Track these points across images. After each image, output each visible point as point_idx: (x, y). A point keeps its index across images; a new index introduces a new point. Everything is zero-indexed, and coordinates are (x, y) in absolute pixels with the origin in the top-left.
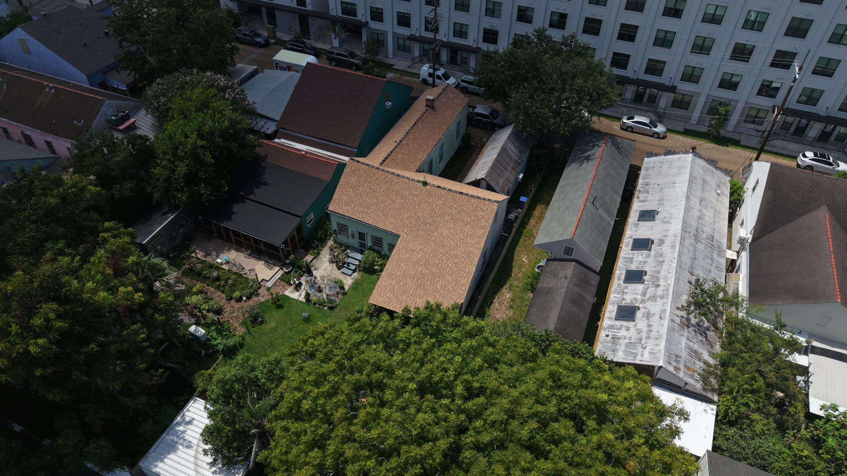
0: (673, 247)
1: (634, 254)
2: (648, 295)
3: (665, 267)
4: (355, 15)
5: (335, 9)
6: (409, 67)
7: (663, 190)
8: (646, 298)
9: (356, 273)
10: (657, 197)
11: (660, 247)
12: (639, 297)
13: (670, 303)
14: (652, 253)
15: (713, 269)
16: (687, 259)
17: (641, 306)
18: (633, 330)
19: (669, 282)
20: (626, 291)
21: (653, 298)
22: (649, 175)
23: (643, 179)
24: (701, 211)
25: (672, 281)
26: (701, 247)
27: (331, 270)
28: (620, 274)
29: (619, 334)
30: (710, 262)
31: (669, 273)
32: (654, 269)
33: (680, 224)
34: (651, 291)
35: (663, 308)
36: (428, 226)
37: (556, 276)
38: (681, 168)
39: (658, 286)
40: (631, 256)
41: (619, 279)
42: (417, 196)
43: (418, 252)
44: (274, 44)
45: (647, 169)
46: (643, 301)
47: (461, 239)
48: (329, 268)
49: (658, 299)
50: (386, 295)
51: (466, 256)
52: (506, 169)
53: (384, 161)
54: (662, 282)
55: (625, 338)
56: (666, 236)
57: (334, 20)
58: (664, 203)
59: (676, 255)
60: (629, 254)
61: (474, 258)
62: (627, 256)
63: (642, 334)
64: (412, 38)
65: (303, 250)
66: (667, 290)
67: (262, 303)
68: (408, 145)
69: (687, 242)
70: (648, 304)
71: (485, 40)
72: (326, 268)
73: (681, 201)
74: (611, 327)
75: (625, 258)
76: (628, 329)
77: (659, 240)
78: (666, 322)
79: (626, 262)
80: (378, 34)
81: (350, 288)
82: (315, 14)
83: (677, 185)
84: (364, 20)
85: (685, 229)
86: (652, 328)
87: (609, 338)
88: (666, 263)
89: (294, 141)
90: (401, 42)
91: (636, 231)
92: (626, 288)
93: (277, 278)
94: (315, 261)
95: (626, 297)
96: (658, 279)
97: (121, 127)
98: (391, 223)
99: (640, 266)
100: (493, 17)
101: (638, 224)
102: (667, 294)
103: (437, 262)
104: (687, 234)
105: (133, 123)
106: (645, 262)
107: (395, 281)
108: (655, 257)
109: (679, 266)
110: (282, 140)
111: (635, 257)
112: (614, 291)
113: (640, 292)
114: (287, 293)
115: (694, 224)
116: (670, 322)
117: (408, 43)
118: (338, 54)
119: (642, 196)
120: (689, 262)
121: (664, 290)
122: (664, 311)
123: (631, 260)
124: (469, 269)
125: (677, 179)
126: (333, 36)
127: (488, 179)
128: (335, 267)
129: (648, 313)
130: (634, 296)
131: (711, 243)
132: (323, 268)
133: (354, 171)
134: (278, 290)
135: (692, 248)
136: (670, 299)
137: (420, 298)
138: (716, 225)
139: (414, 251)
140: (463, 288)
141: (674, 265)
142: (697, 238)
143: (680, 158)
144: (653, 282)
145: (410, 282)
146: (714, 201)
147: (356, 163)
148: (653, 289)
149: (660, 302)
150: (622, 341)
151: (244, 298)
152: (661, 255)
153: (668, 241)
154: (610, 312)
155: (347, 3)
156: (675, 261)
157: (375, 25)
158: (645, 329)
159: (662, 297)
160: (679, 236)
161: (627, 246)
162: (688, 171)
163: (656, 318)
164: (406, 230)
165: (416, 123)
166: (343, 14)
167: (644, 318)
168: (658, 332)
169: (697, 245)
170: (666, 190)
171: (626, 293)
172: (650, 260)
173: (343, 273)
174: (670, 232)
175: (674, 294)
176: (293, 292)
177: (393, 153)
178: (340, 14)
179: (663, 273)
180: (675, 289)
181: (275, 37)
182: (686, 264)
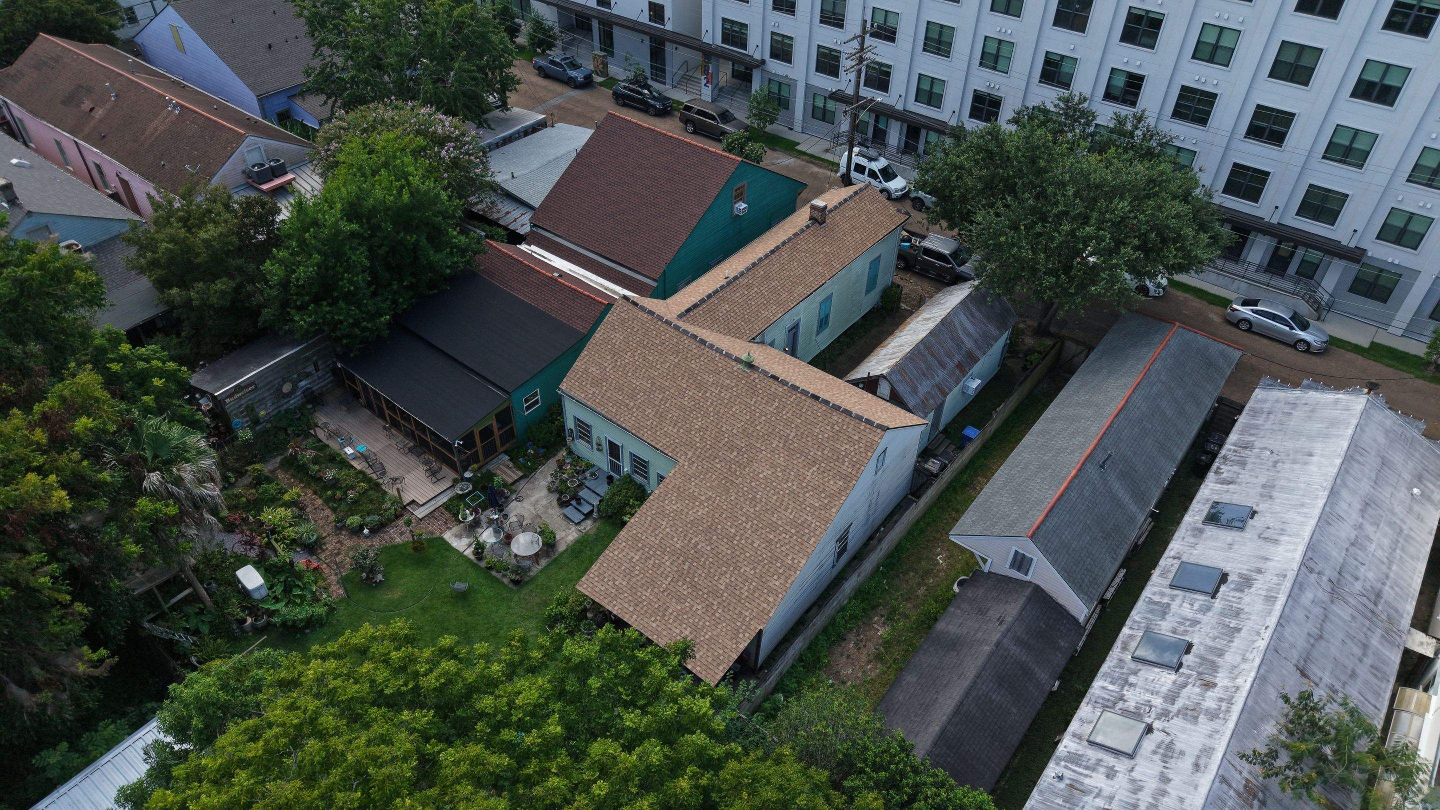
0: (1270, 599)
1: (1173, 598)
2: (1179, 704)
3: (1238, 642)
4: (744, 46)
5: (710, 31)
6: (827, 151)
7: (1279, 465)
8: (1174, 708)
9: (589, 522)
10: (1262, 480)
11: (1238, 594)
12: (1158, 701)
13: (1228, 733)
14: (1218, 604)
15: (1363, 671)
16: (1297, 636)
17: (1157, 725)
18: (1121, 780)
19: (1239, 681)
20: (1132, 679)
21: (1192, 714)
22: (1256, 427)
23: (1242, 433)
24: (1360, 527)
25: (1246, 682)
26: (1342, 612)
27: (546, 507)
28: (1131, 637)
29: (1087, 781)
30: (1358, 651)
31: (1244, 660)
32: (1211, 643)
33: (1301, 549)
34: (1191, 692)
35: (1209, 742)
36: (735, 453)
37: (982, 612)
38: (1334, 423)
39: (1209, 685)
40: (1165, 600)
41: (1125, 648)
42: (728, 388)
43: (701, 504)
44: (601, 84)
45: (1255, 413)
46: (1164, 715)
47: (793, 492)
48: (544, 502)
49: (1202, 718)
50: (614, 580)
51: (793, 531)
52: (943, 365)
53: (688, 311)
54: (1222, 679)
55: (1098, 795)
56: (1259, 571)
57: (709, 53)
58: (1275, 494)
59: (1272, 621)
60: (1162, 594)
61: (809, 539)
62: (1156, 598)
63: (1140, 795)
64: (838, 97)
65: (507, 458)
66: (1230, 701)
67: (395, 547)
68: (749, 287)
69: (1308, 596)
70: (1176, 724)
71: (975, 113)
72: (537, 501)
73: (1316, 498)
74: (1074, 759)
75: (1151, 602)
76: (1111, 774)
77: (1241, 575)
78: (1206, 780)
79: (1151, 611)
80: (780, 84)
81: (566, 550)
82: (679, 40)
83: (1315, 459)
84: (757, 56)
85: (1311, 564)
86: (1169, 788)
87: (1062, 785)
88: (1243, 634)
89: (552, 253)
90: (820, 103)
91: (1193, 546)
92: (1135, 673)
93: (440, 503)
94: (523, 482)
95: (1128, 693)
96: (1214, 668)
97: (265, 187)
98: (666, 434)
99: (1182, 628)
100: (995, 68)
101: (1201, 531)
102: (1228, 711)
103: (733, 531)
104: (1313, 577)
105: (289, 182)
106: (1195, 622)
107: (639, 553)
108: (1222, 614)
109: (1274, 649)
110: (533, 248)
111: (1174, 606)
112: (1106, 675)
113: (1164, 689)
114: (448, 536)
115: (1337, 555)
116: (1217, 783)
117: (831, 105)
118: (700, 112)
119: (1227, 471)
120: (1301, 643)
121: (1221, 700)
122: (1207, 751)
123: (1164, 610)
124: (793, 559)
125: (1318, 447)
126: (704, 82)
127: (894, 378)
128: (555, 502)
129: (1170, 747)
130: (1148, 696)
131: (1371, 606)
132: (533, 499)
133: (623, 321)
134: (434, 527)
135: (1317, 611)
136: (1231, 724)
137: (679, 601)
138: (1394, 567)
139: (695, 499)
140: (771, 599)
141: (1262, 644)
142: (1335, 589)
143: (1337, 402)
144: (1199, 674)
145: (668, 563)
146: (1398, 509)
147: (631, 307)
148: (1197, 690)
149: (1204, 725)
150: (1088, 799)
151: (366, 531)
152: (1237, 613)
153: (1260, 585)
154: (1082, 721)
155: (733, 22)
156: (1267, 635)
157: (776, 67)
158: (1152, 785)
159: (1213, 715)
160: (1291, 576)
161: (1163, 575)
162: (1350, 432)
163: (1186, 764)
164: (690, 454)
165: (778, 248)
166: (723, 42)
167: (1157, 758)
168: (1181, 800)
169: (1333, 607)
170: (1287, 466)
171: (1131, 685)
172: (1209, 619)
173: (565, 516)
174: (1270, 564)
175: (1245, 715)
176: (459, 536)
177: (713, 299)
178: (719, 41)
179: (1230, 658)
180: (1250, 703)
181: (604, 73)
182: (1293, 646)
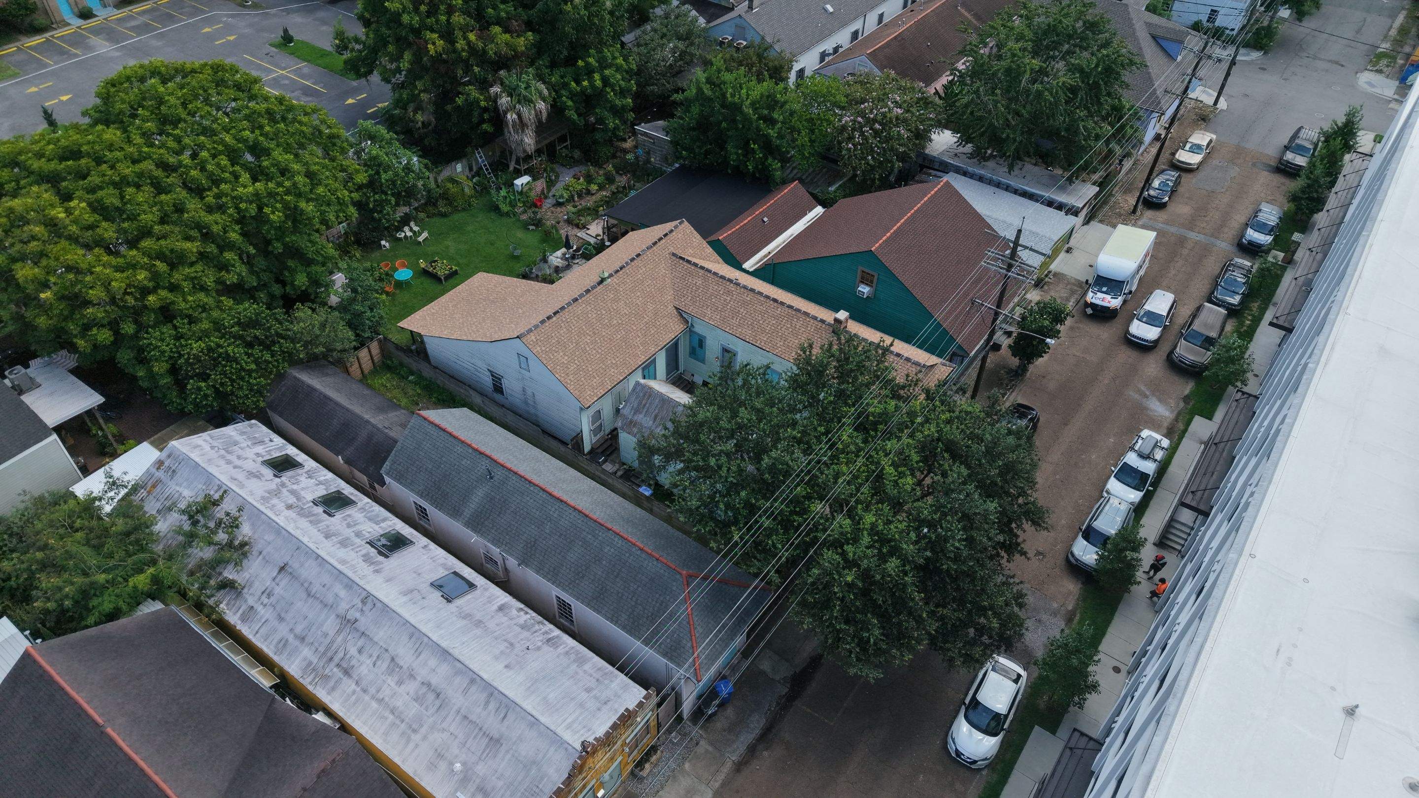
0: (343, 562)
2: (286, 494)
3: (316, 533)
7: (506, 645)
8: (284, 490)
10: (492, 626)
11: (362, 553)
12: (295, 487)
13: (247, 498)
14: (360, 542)
15: (283, 630)
16: (308, 571)
17: (278, 479)
18: (251, 456)
19: (282, 518)
20: (323, 486)
21: (274, 494)
24: (412, 676)
25: (281, 521)
26: (330, 625)
28: (361, 501)
29: (262, 447)
30: (299, 629)
31: (298, 528)
32: (325, 523)
33: (387, 601)
35: (247, 490)
39: (290, 508)
40: (383, 525)
41: (352, 493)
54: (291, 514)
55: (248, 446)
63: (235, 456)
66: (270, 509)
68: (729, 292)
69: (342, 593)
73: (443, 638)
76: (258, 454)
77: (379, 562)
78: (223, 478)
79: (377, 516)
83: (501, 669)
85: (369, 605)
86: (230, 466)
87: (266, 439)
88: (322, 539)
91: (433, 560)
95: (313, 481)
96: (302, 515)
101: (447, 568)
104: (357, 601)
106: (350, 526)
108: (349, 541)
111: (375, 526)
113: (302, 492)
115: (381, 635)
116: (218, 482)
119: (519, 615)
121: (274, 506)
122: (242, 487)
123: (373, 520)
125: (518, 678)
129: (258, 477)
130: (302, 485)
131: (336, 660)
135: (331, 599)
138: (374, 705)
141: (305, 540)
142: (347, 623)
144: (303, 509)
148: (290, 502)
149: (261, 493)
150: (249, 443)
152: (344, 546)
153: (363, 566)
156: (312, 546)
158: (238, 462)
160: (362, 583)
161: (411, 534)
163: (240, 477)
167: (254, 470)
168: (218, 466)
169: (333, 616)
171: (318, 485)
172: (348, 532)
175: (256, 512)
179: (305, 524)
180: (263, 516)
182: (302, 565)
